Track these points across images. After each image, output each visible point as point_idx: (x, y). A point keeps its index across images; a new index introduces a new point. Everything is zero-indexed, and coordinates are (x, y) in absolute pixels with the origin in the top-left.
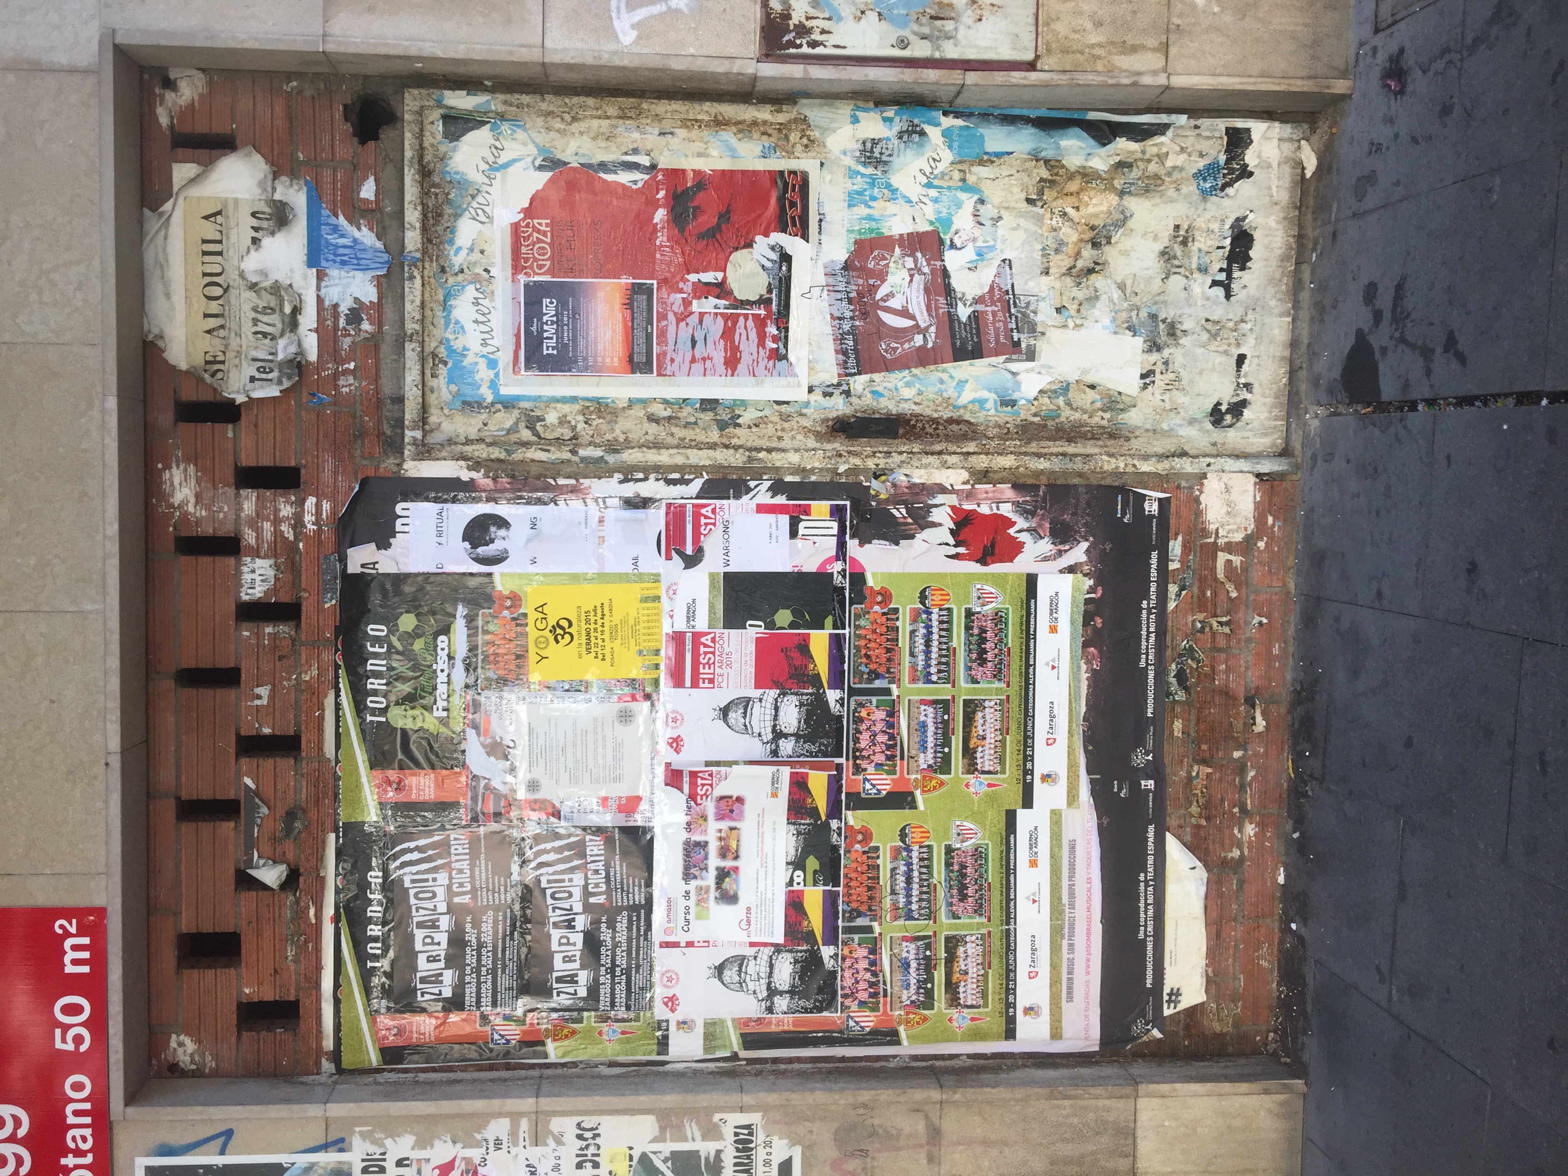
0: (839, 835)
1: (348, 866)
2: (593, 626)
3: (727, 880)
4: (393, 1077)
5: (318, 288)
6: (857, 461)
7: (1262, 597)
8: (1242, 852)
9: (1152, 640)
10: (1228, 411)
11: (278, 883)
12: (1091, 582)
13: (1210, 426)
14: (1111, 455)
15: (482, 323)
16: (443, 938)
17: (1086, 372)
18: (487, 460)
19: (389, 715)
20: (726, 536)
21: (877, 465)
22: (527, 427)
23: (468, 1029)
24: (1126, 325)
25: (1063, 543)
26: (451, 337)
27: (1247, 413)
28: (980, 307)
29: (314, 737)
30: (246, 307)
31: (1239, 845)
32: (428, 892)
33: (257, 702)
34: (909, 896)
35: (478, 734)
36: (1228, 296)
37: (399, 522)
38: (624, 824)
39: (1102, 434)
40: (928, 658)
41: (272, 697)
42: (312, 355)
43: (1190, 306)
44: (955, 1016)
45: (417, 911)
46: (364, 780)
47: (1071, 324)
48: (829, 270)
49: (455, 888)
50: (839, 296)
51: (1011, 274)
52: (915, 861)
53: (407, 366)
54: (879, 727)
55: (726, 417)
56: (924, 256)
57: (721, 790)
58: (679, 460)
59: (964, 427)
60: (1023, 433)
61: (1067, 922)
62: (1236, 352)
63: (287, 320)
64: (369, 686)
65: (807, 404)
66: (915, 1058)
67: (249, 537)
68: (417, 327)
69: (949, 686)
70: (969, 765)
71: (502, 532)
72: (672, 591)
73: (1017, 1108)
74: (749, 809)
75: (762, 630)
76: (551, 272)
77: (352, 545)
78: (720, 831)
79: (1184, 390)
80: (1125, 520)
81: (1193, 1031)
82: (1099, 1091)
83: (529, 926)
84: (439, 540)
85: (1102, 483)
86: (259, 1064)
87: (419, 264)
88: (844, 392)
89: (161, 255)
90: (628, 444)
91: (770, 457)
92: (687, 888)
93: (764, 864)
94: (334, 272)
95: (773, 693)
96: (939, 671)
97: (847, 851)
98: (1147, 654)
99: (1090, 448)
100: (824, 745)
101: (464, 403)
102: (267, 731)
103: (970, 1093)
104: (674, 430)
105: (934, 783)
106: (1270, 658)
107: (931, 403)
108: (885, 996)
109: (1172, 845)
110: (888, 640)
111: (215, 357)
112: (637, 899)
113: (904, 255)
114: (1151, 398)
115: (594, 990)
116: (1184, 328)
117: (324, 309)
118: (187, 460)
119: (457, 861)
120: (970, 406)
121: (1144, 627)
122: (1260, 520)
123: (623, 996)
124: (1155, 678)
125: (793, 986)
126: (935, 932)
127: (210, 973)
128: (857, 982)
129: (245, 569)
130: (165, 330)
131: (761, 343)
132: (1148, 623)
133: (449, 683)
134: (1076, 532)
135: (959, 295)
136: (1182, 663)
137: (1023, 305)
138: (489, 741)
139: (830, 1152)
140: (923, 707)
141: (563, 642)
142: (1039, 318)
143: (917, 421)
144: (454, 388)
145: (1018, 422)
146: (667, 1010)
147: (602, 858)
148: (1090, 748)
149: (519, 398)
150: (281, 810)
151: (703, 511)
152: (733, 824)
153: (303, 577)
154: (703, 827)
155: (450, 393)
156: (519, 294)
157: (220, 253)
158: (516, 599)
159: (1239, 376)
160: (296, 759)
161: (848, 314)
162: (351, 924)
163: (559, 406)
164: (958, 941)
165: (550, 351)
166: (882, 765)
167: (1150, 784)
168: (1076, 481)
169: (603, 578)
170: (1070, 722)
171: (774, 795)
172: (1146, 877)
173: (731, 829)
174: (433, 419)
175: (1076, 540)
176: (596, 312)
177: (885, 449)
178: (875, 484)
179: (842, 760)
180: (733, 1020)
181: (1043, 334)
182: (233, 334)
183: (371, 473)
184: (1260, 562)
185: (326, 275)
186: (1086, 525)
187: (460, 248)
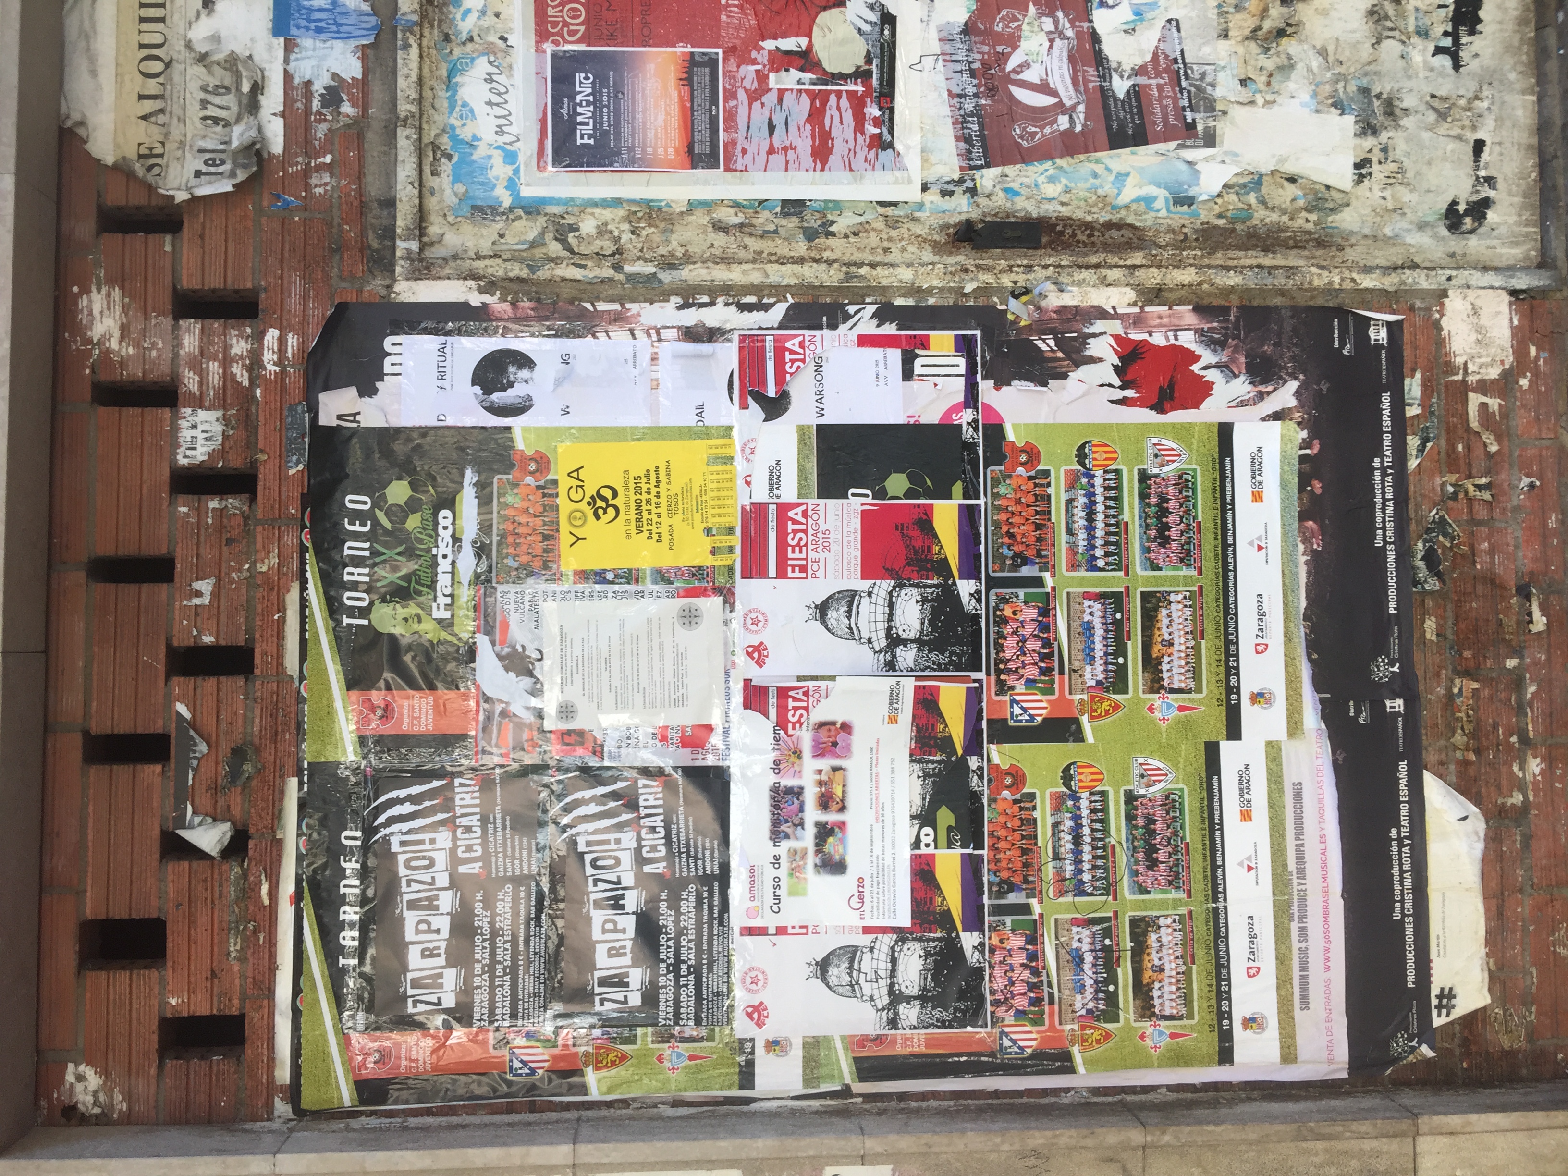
0: (981, 777)
1: (313, 822)
2: (644, 497)
3: (831, 840)
4: (373, 1122)
5: (286, 61)
6: (987, 278)
7: (1530, 452)
8: (1526, 797)
9: (1390, 510)
10: (1467, 213)
11: (219, 847)
12: (1304, 434)
13: (1445, 232)
14: (1322, 268)
15: (497, 105)
16: (443, 923)
17: (1283, 160)
18: (503, 279)
19: (372, 616)
20: (819, 378)
21: (1015, 282)
22: (556, 239)
23: (477, 1054)
24: (1330, 101)
25: (1264, 382)
26: (457, 123)
27: (1492, 216)
28: (1141, 80)
29: (272, 649)
30: (193, 87)
31: (1521, 786)
32: (424, 858)
33: (197, 601)
34: (1078, 862)
35: (493, 643)
36: (1457, 66)
37: (388, 361)
38: (689, 763)
39: (1307, 241)
40: (1091, 537)
41: (216, 594)
42: (277, 146)
43: (1409, 78)
44: (1149, 1031)
45: (409, 885)
46: (338, 704)
47: (1260, 101)
48: (944, 34)
49: (460, 853)
50: (958, 67)
51: (1180, 38)
52: (1085, 812)
53: (400, 158)
54: (1029, 629)
55: (814, 223)
56: (1066, 15)
57: (819, 714)
58: (756, 277)
59: (1127, 233)
60: (1205, 240)
61: (1296, 898)
62: (1472, 137)
63: (245, 101)
64: (346, 578)
65: (921, 206)
66: (1096, 1091)
67: (191, 381)
68: (413, 108)
69: (1121, 573)
70: (1152, 681)
71: (524, 373)
72: (750, 451)
73: (1252, 1154)
74: (859, 741)
75: (869, 500)
76: (584, 39)
77: (326, 388)
78: (820, 772)
79: (1409, 184)
80: (1345, 352)
81: (1474, 1048)
82: (1365, 1127)
83: (562, 906)
84: (440, 383)
85: (1312, 303)
86: (187, 1107)
87: (417, 29)
88: (968, 190)
89: (87, 24)
90: (688, 259)
91: (874, 273)
92: (777, 851)
93: (880, 818)
94: (307, 42)
95: (885, 585)
96: (1107, 554)
97: (992, 800)
98: (1384, 528)
99: (1293, 259)
100: (956, 654)
101: (474, 208)
102: (208, 639)
103: (1186, 1133)
104: (748, 241)
105: (1105, 705)
106: (1545, 534)
107: (1082, 203)
108: (1051, 1002)
109: (1433, 786)
110: (1037, 513)
111: (151, 149)
112: (708, 867)
113: (1040, 15)
114: (1368, 194)
115: (650, 997)
116: (1405, 105)
117: (293, 89)
118: (111, 281)
119: (463, 815)
120: (1134, 206)
121: (1378, 493)
122: (1520, 351)
123: (692, 1004)
124: (1397, 560)
125: (924, 989)
126: (1116, 913)
127: (123, 976)
128: (1012, 984)
129: (183, 423)
130: (88, 115)
131: (859, 127)
132: (1383, 488)
133: (453, 573)
134: (1281, 368)
135: (1114, 65)
136: (1431, 541)
137: (1197, 76)
138: (507, 650)
140: (1087, 603)
141: (605, 518)
142: (1218, 93)
143: (1065, 226)
144: (460, 188)
145: (1198, 226)
146: (752, 1024)
147: (661, 810)
148: (1315, 656)
149: (544, 201)
150: (225, 748)
151: (788, 345)
152: (837, 762)
153: (261, 437)
154: (796, 768)
155: (456, 194)
156: (544, 68)
157: (162, 20)
158: (543, 462)
159: (1477, 168)
160: (247, 680)
161: (971, 90)
162: (318, 904)
163: (597, 211)
164: (1148, 925)
165: (586, 141)
166: (1034, 681)
167: (1398, 704)
168: (1278, 301)
169: (659, 433)
170: (1286, 620)
171: (893, 720)
172: (1399, 833)
173: (835, 769)
174: (434, 230)
175: (1281, 378)
176: (644, 90)
177: (1025, 262)
178: (1014, 306)
179: (982, 675)
180: (843, 1038)
181: (1225, 113)
182: (175, 120)
183: (351, 298)
184: (1523, 406)
185: (296, 45)
186: (1293, 358)
187: (468, 11)
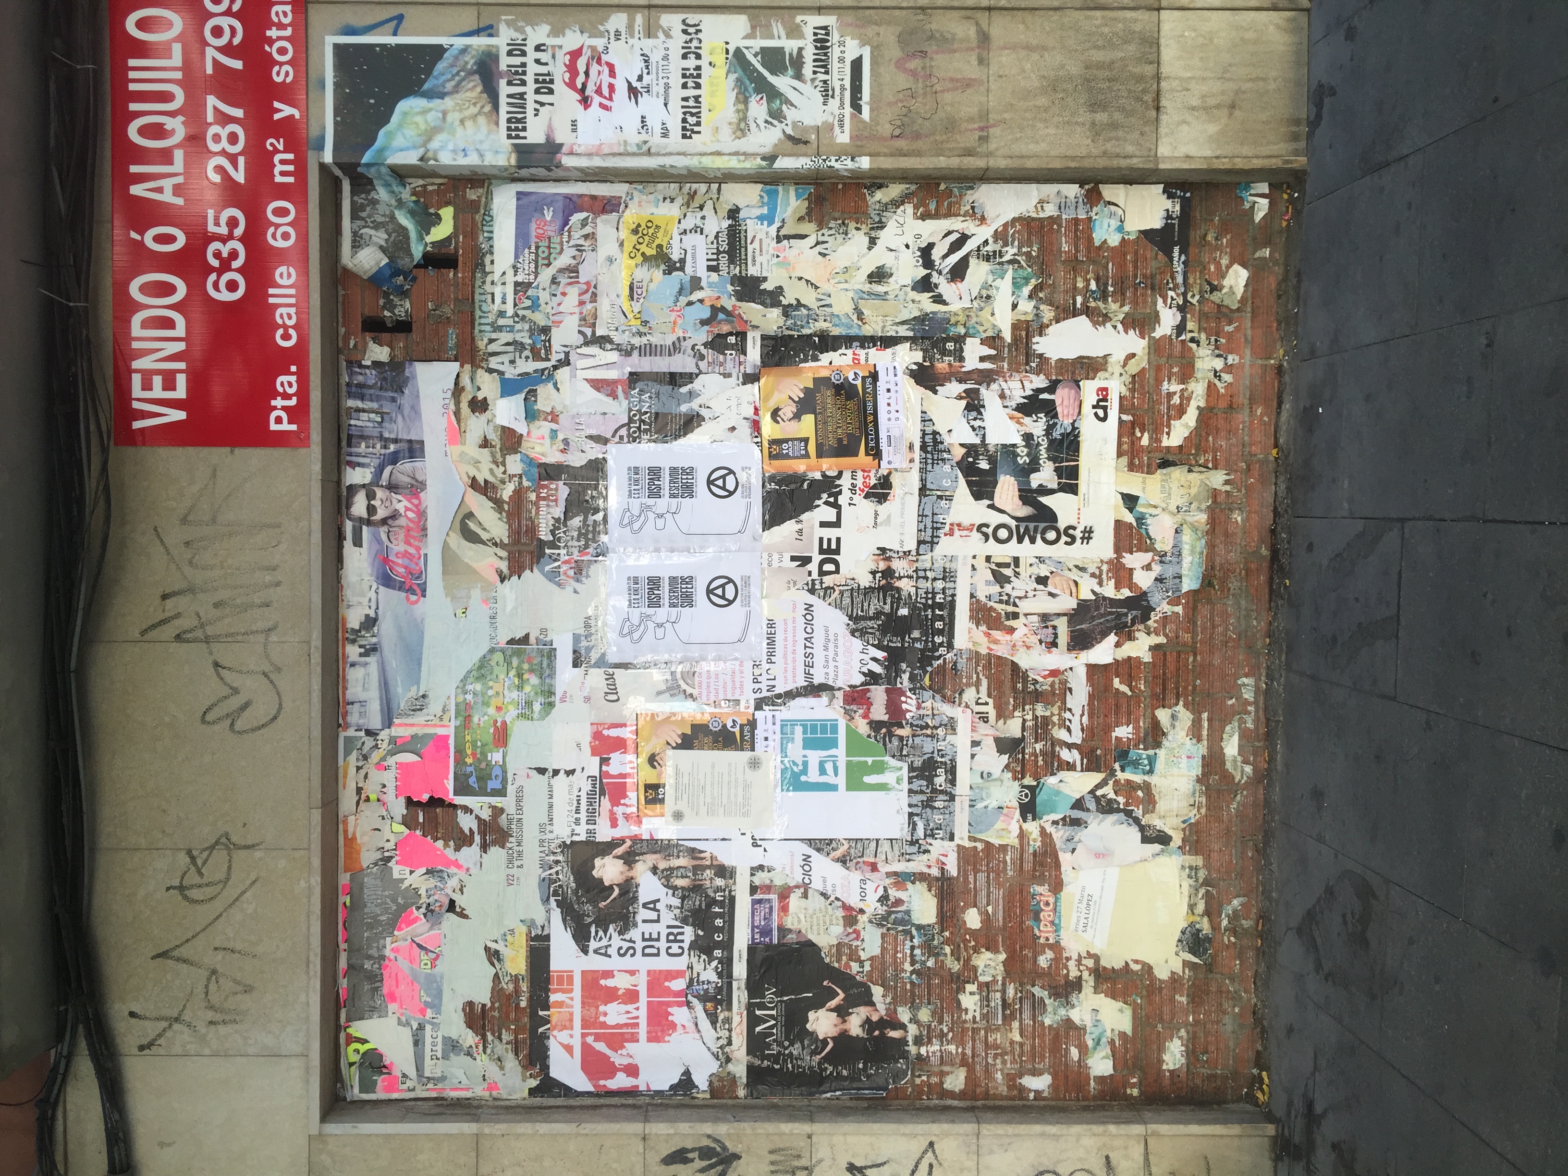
139: (894, 52)
